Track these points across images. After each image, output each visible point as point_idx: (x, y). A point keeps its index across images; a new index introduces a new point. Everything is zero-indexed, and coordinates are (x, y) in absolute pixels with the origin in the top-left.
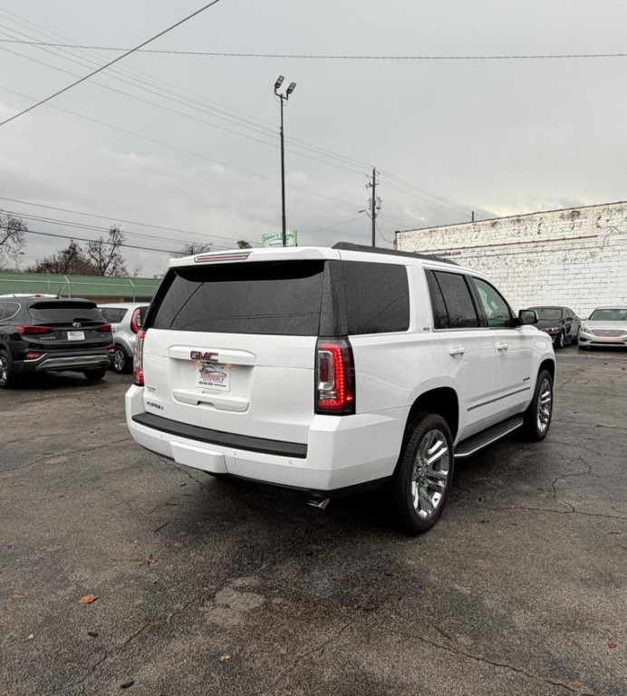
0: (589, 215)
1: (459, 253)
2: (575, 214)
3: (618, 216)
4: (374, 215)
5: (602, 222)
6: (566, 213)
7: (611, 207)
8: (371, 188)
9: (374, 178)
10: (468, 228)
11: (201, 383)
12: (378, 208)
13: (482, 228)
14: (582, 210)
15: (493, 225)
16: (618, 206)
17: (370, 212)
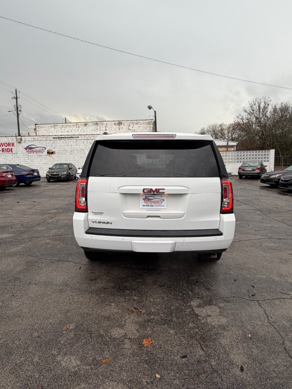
0: (126, 124)
1: (78, 137)
2: (120, 123)
3: (136, 126)
4: (18, 114)
5: (130, 128)
6: (116, 122)
7: (133, 122)
8: (15, 99)
9: (16, 94)
10: (74, 125)
11: (144, 206)
12: (20, 111)
13: (80, 126)
14: (123, 122)
15: (86, 125)
16: (136, 121)
17: (16, 112)
